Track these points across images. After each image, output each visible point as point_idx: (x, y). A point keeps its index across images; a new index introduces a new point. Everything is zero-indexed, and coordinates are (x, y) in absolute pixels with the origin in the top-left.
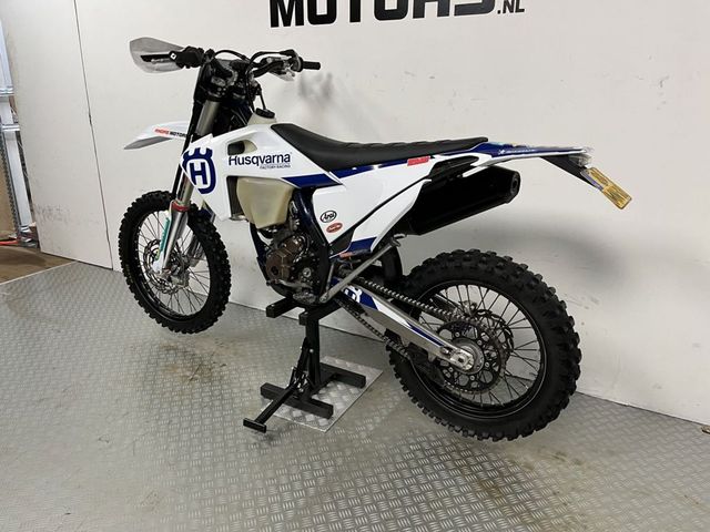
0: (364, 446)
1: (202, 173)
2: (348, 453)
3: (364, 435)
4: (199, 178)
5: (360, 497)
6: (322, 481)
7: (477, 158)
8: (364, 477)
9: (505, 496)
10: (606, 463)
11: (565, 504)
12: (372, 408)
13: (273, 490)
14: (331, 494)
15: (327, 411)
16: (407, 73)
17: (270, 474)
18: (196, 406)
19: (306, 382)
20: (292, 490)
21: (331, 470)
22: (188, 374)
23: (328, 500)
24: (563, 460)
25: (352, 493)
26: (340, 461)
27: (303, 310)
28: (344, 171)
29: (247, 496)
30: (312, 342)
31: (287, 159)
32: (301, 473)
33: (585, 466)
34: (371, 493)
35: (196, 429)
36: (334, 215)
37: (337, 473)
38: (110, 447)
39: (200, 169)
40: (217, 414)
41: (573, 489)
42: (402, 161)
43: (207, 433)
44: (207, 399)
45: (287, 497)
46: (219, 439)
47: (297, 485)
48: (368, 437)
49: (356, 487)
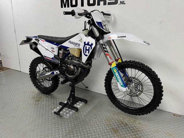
0: (83, 119)
2: (78, 121)
3: (83, 116)
5: (80, 133)
6: (70, 128)
8: (82, 127)
9: (119, 132)
10: (147, 124)
11: (135, 135)
12: (86, 108)
13: (57, 131)
14: (73, 132)
15: (77, 109)
17: (57, 126)
18: (39, 108)
19: (71, 101)
20: (62, 131)
21: (73, 125)
22: (38, 99)
23: (72, 134)
24: (136, 123)
25: (78, 132)
26: (76, 123)
27: (71, 82)
29: (50, 132)
30: (73, 91)
32: (65, 126)
33: (141, 124)
34: (83, 132)
35: (38, 114)
37: (75, 126)
38: (14, 119)
40: (44, 110)
41: (138, 131)
43: (41, 115)
44: (42, 106)
45: (61, 133)
46: (44, 117)
47: (64, 130)
48: (84, 116)
49: (80, 130)
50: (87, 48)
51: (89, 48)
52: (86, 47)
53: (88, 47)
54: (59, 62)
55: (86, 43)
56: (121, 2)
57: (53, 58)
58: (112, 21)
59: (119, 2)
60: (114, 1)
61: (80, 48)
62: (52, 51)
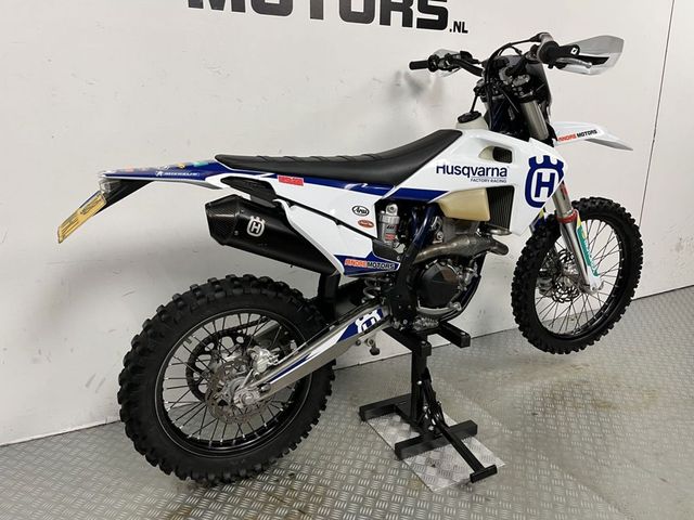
16: (374, 79)
50: (546, 179)
51: (552, 176)
52: (540, 175)
53: (546, 174)
54: (397, 266)
55: (540, 161)
56: (455, 23)
57: (370, 258)
58: (431, 86)
59: (450, 25)
60: (436, 17)
61: (507, 184)
62: (360, 223)
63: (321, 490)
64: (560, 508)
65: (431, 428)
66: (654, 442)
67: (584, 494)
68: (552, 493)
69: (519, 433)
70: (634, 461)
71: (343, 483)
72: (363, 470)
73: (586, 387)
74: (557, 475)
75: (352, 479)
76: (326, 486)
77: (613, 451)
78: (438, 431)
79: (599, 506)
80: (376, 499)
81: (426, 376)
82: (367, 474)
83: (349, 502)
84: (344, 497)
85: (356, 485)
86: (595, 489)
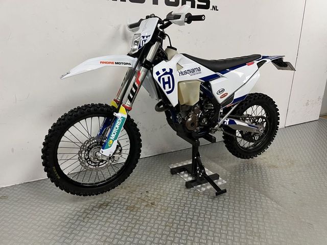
1: (169, 82)
4: (167, 86)
7: (266, 61)
28: (224, 71)
31: (199, 69)
36: (223, 90)
39: (167, 81)
42: (244, 64)
56: (213, 6)
59: (211, 7)
60: (205, 4)
63: (159, 197)
64: (253, 202)
65: (200, 176)
66: (292, 179)
67: (263, 198)
68: (250, 197)
69: (237, 177)
70: (283, 186)
71: (168, 194)
72: (175, 189)
73: (265, 160)
74: (252, 191)
75: (171, 193)
76: (161, 195)
77: (275, 183)
78: (203, 177)
79: (269, 202)
80: (181, 200)
81: (198, 155)
82: (177, 191)
83: (170, 201)
84: (168, 199)
85: (173, 195)
86: (266, 196)
